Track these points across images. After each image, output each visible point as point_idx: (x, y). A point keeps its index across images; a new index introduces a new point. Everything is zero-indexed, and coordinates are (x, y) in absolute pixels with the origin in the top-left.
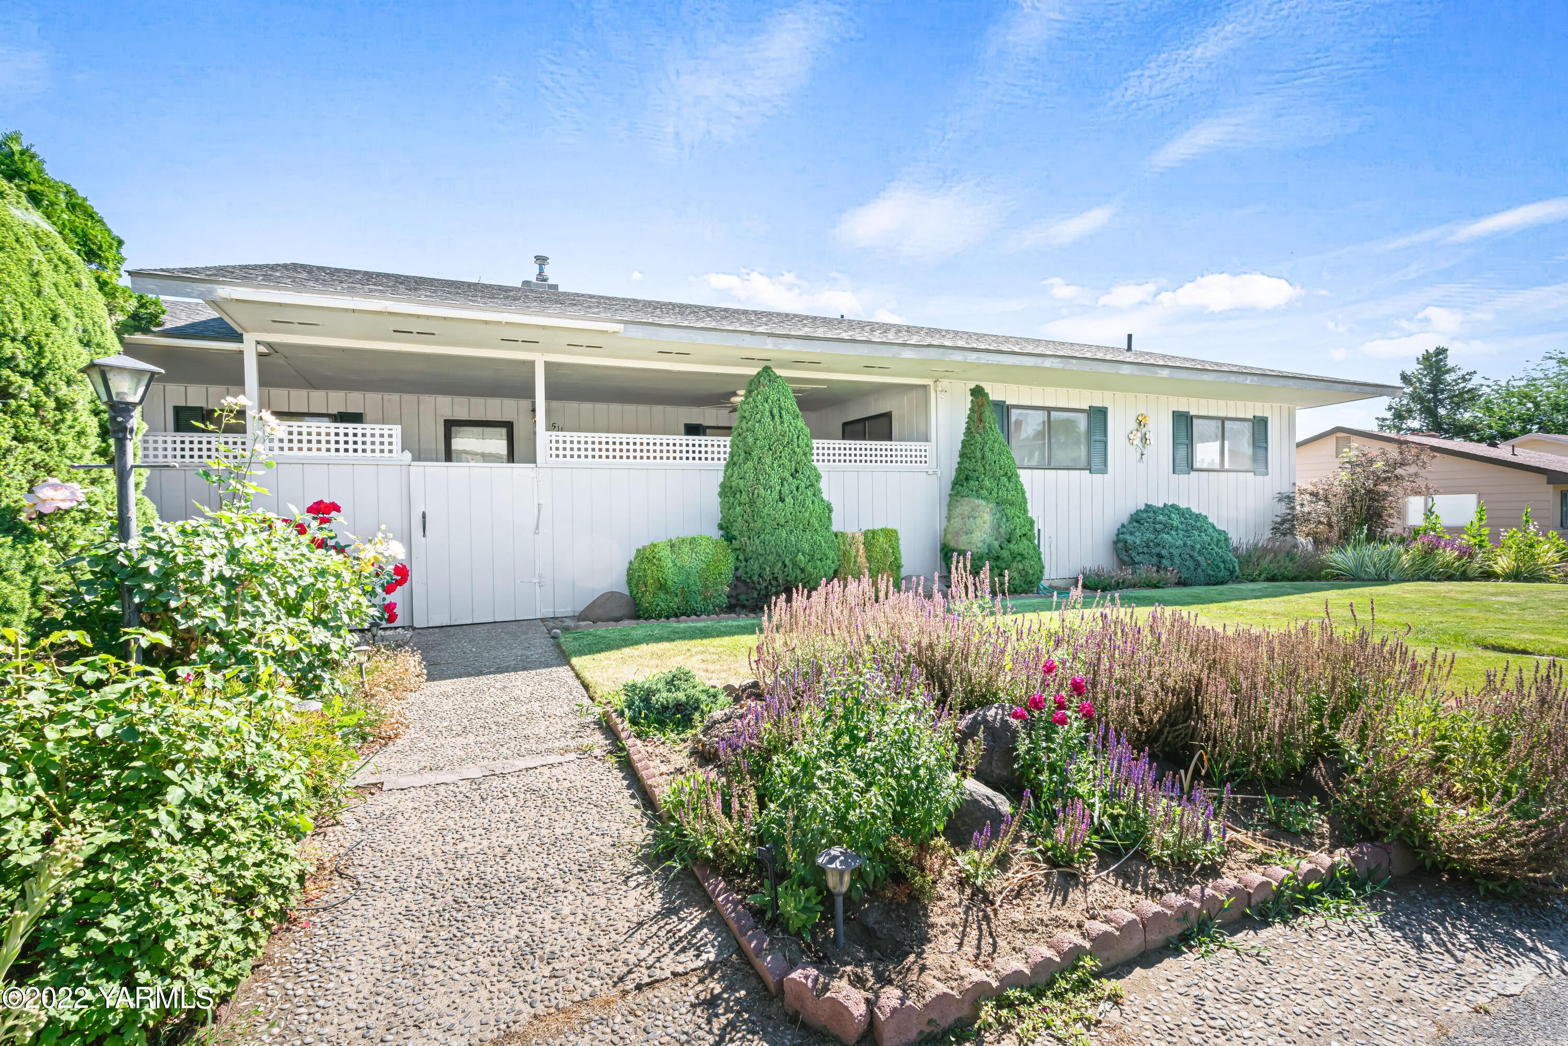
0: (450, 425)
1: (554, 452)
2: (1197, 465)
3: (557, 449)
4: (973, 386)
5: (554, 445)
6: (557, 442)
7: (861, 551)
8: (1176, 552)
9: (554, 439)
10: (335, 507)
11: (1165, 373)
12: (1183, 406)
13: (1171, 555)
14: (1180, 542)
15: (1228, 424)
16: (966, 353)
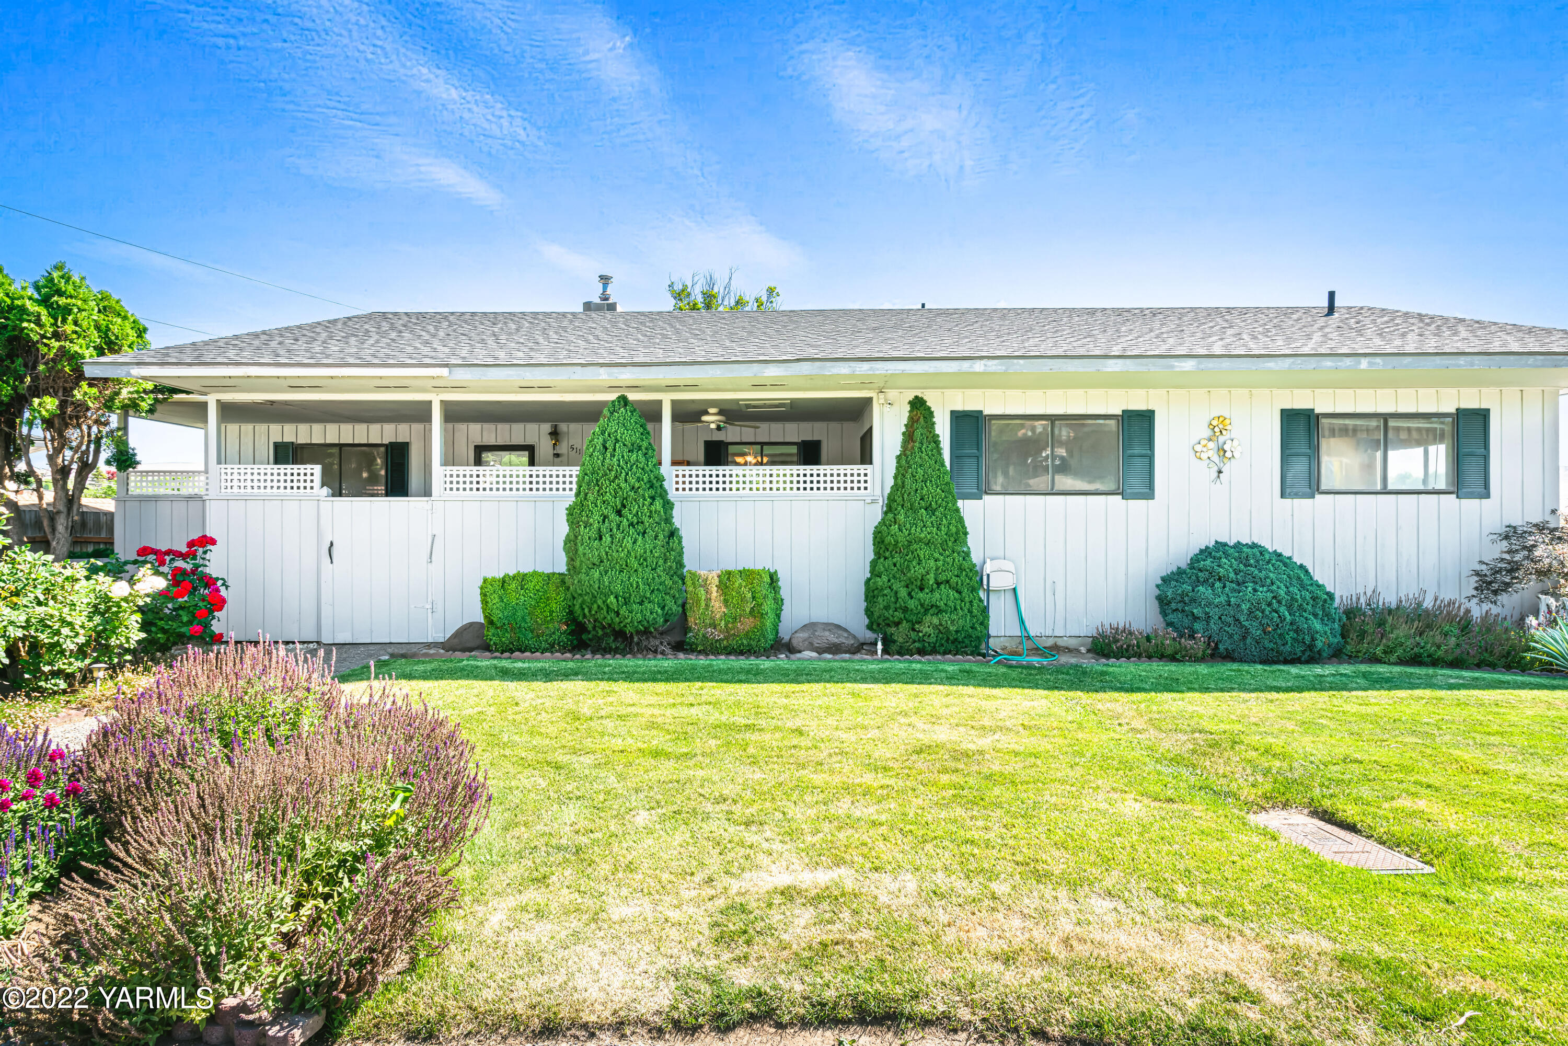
0: (480, 450)
1: (448, 486)
2: (1323, 487)
3: (451, 482)
4: (911, 398)
5: (448, 479)
6: (451, 476)
7: (714, 594)
8: (1214, 612)
9: (448, 473)
10: (213, 542)
11: (1189, 364)
12: (1300, 400)
13: (1208, 618)
14: (1223, 599)
15: (1392, 423)
16: (853, 364)
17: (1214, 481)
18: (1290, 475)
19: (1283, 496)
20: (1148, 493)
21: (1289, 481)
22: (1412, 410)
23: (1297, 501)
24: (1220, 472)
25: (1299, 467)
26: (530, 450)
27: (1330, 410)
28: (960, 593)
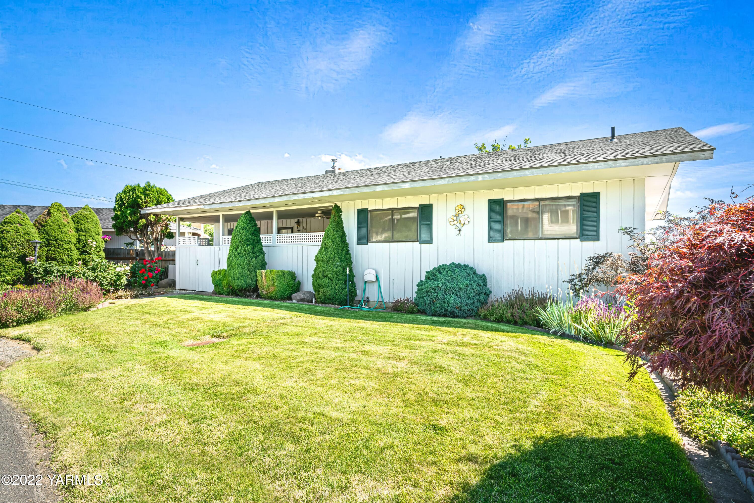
2: (508, 237)
12: (497, 195)
17: (458, 235)
18: (492, 231)
19: (489, 241)
20: (430, 241)
21: (491, 234)
22: (555, 196)
23: (495, 244)
24: (460, 230)
25: (496, 227)
26: (292, 228)
27: (511, 199)
28: (332, 280)
